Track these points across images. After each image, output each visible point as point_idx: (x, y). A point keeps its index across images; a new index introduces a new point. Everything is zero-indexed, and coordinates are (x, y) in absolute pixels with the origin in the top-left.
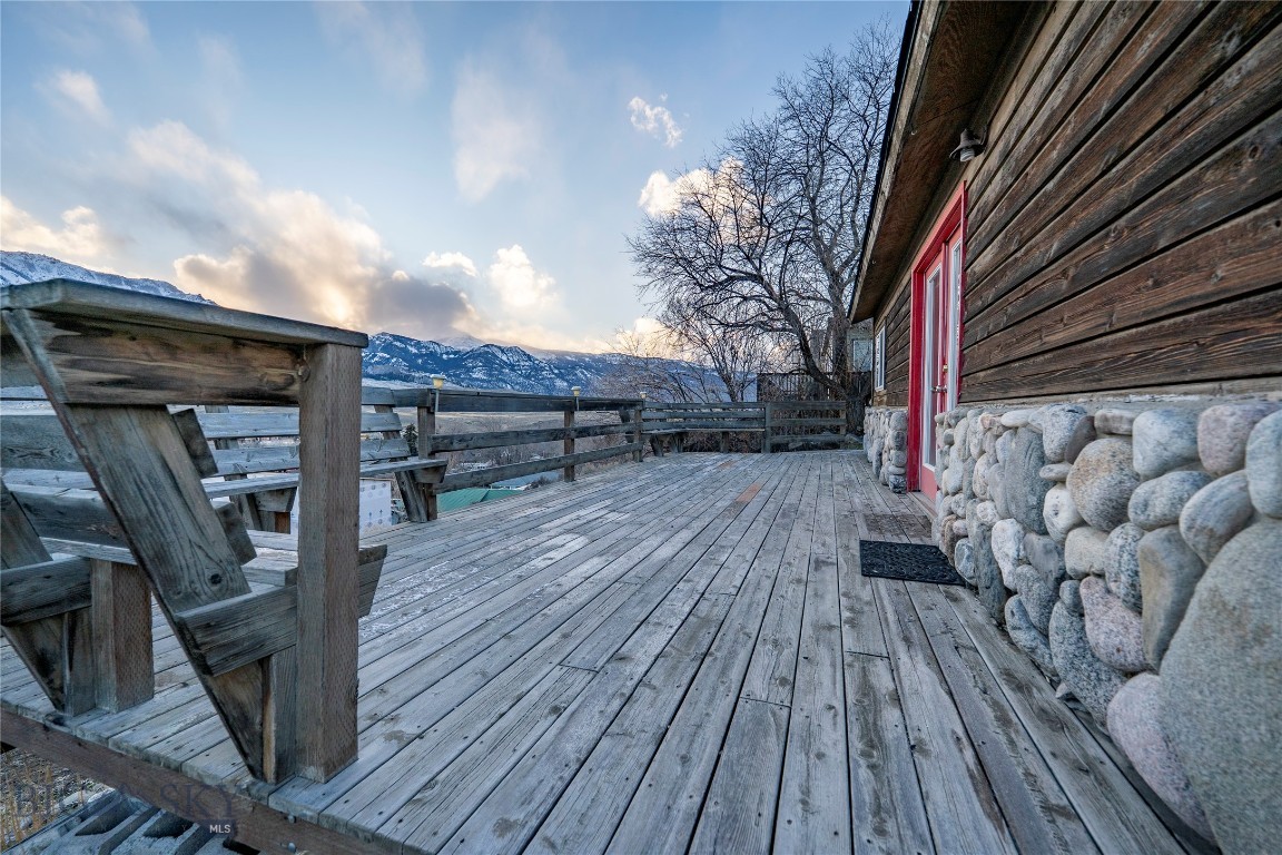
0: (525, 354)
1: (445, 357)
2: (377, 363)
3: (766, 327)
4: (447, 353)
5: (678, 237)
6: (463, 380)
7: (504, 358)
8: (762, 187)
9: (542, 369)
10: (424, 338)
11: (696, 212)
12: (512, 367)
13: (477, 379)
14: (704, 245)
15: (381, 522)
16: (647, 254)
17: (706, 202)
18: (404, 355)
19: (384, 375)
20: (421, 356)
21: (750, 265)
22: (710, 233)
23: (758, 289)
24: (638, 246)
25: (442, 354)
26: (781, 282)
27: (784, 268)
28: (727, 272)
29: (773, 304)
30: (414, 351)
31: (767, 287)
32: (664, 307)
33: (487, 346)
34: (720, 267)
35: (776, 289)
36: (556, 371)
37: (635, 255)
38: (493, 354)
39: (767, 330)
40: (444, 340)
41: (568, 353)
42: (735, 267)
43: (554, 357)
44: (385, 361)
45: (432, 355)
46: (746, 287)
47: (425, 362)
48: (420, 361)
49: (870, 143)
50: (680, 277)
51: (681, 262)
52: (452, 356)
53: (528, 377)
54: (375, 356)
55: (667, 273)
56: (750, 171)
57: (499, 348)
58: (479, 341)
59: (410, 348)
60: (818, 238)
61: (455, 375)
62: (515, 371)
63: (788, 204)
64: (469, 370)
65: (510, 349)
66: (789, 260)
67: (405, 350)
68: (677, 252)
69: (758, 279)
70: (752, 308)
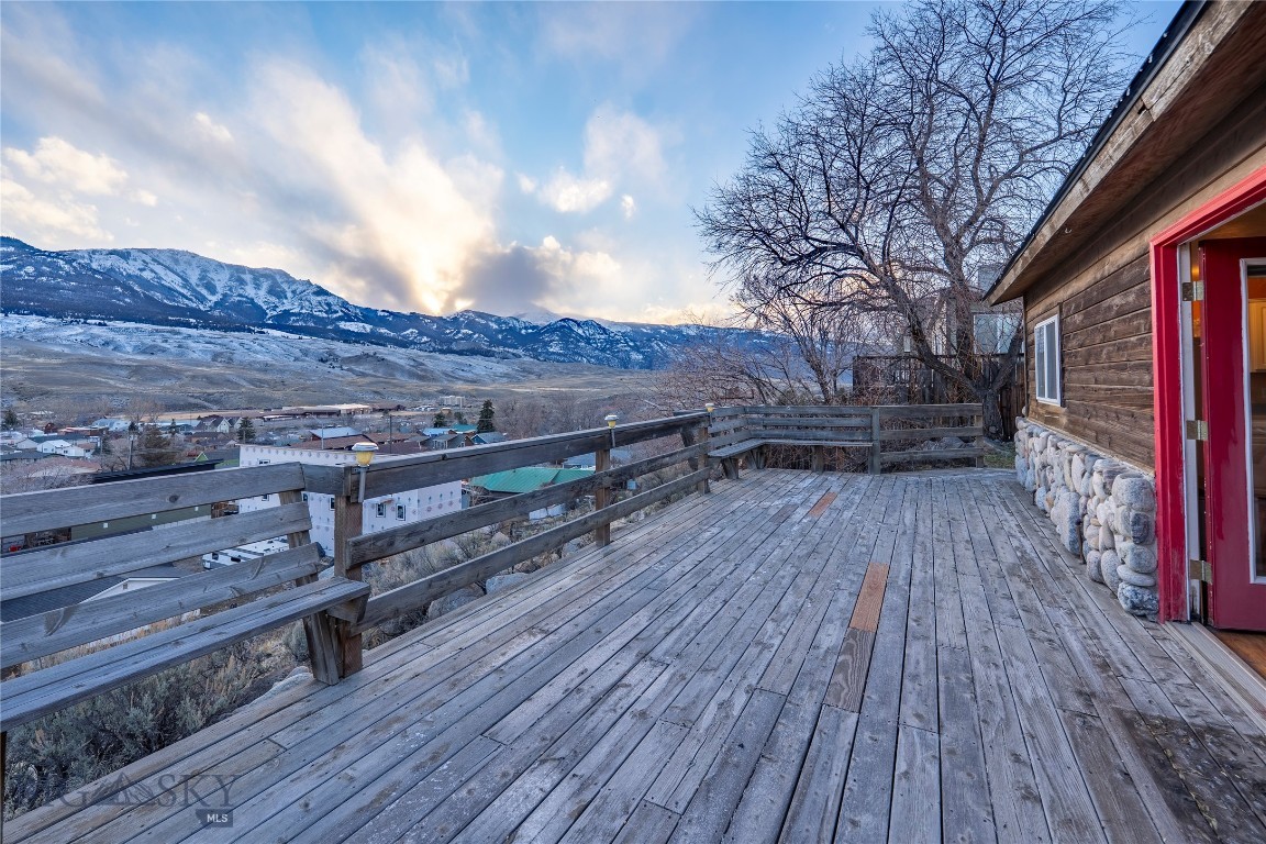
0: (600, 328)
1: (523, 332)
2: (461, 339)
3: (865, 306)
4: (526, 328)
5: (754, 205)
6: (540, 354)
7: (580, 331)
8: (858, 141)
9: (618, 341)
10: (504, 314)
11: (775, 177)
12: (588, 340)
13: (553, 353)
14: (785, 213)
15: (451, 504)
16: (717, 228)
17: (787, 163)
18: (485, 330)
19: (467, 351)
20: (501, 331)
21: (845, 236)
22: (792, 199)
23: (853, 261)
24: (708, 219)
25: (521, 329)
26: (885, 253)
27: (888, 235)
28: (816, 244)
29: (875, 280)
30: (495, 327)
31: (867, 261)
32: (740, 285)
33: (563, 320)
34: (807, 238)
35: (877, 261)
36: (631, 344)
37: (703, 228)
38: (570, 328)
39: (866, 310)
40: (523, 316)
41: (643, 326)
42: (826, 237)
43: (629, 329)
44: (467, 337)
45: (512, 330)
46: (839, 260)
47: (505, 338)
48: (500, 337)
49: (995, 80)
50: (758, 251)
51: (757, 234)
52: (530, 331)
53: (603, 350)
54: (459, 332)
55: (741, 247)
56: (841, 123)
57: (576, 322)
58: (556, 315)
59: (491, 324)
60: (926, 199)
61: (533, 350)
62: (590, 344)
63: (890, 159)
64: (547, 344)
65: (586, 323)
66: (893, 226)
67: (487, 326)
68: (753, 224)
69: (854, 249)
70: (848, 286)
